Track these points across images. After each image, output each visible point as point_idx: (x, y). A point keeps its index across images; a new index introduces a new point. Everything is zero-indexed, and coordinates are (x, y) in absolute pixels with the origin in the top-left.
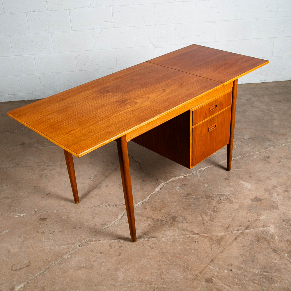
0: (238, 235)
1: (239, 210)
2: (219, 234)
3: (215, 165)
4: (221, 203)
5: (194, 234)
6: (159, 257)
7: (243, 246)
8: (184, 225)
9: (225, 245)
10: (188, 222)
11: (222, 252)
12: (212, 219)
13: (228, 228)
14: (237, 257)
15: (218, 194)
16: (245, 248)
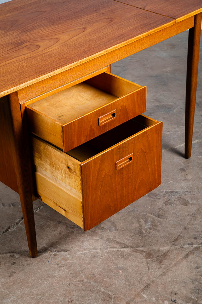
0: (191, 251)
1: (196, 216)
2: (161, 249)
3: (168, 149)
4: (170, 204)
5: (125, 247)
6: (70, 279)
7: (197, 268)
8: (111, 235)
9: (170, 264)
10: (118, 230)
11: (164, 274)
12: (154, 227)
13: (176, 240)
14: (185, 283)
15: (167, 191)
16: (199, 270)
